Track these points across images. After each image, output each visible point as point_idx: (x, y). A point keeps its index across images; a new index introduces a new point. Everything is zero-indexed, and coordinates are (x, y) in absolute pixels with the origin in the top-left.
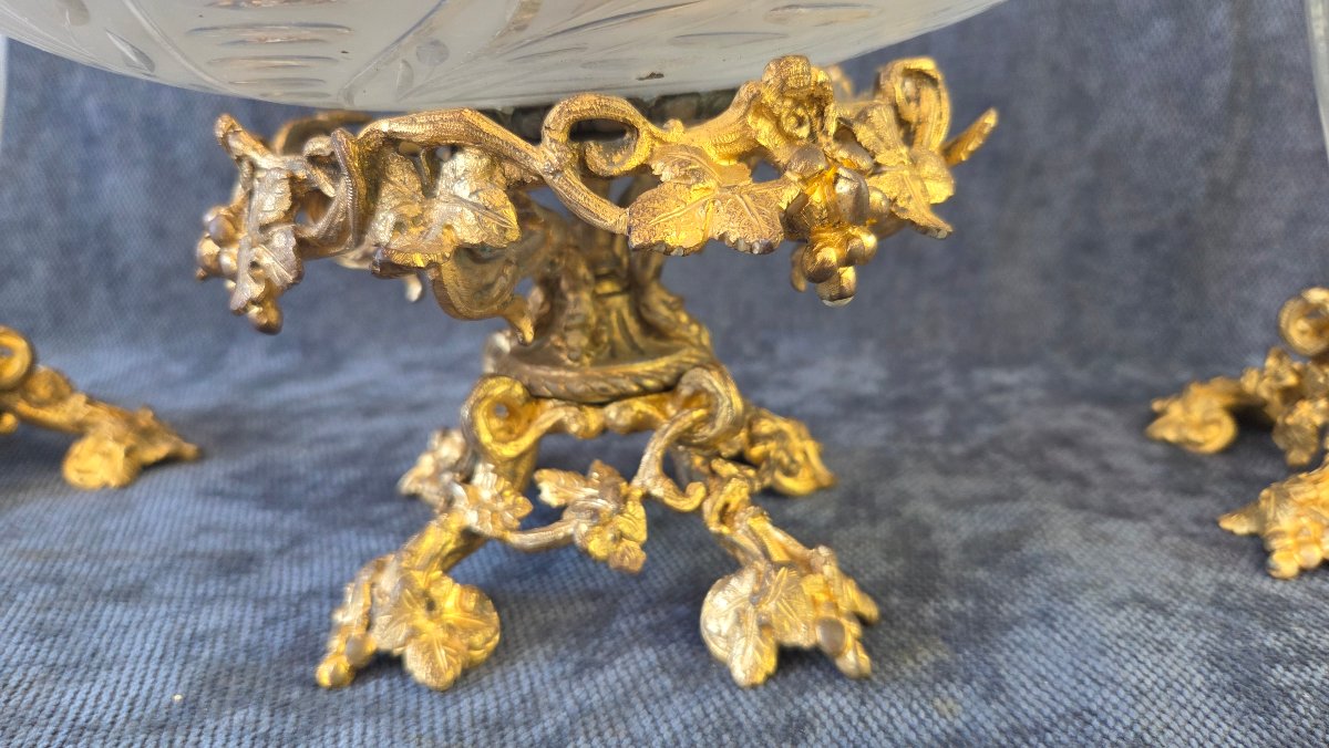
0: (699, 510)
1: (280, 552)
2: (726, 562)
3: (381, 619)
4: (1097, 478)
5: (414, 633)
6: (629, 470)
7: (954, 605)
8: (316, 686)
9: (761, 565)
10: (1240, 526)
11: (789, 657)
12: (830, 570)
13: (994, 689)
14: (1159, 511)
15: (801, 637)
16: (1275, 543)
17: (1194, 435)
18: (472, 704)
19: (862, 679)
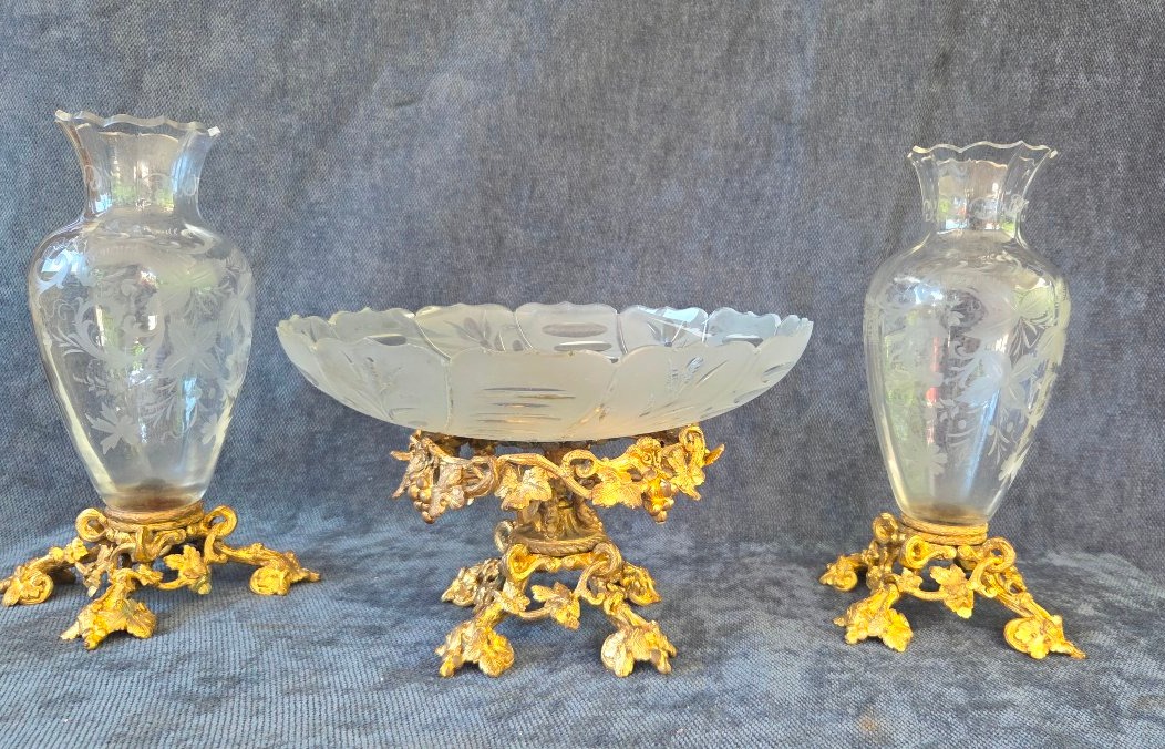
0: (602, 605)
1: (393, 626)
2: (610, 628)
3: (467, 648)
4: (786, 601)
5: (483, 653)
6: (572, 587)
7: (709, 650)
8: (440, 676)
9: (628, 627)
10: (840, 622)
11: (639, 666)
12: (656, 630)
13: (719, 678)
14: (810, 616)
15: (645, 657)
16: (849, 630)
17: (840, 582)
18: (509, 682)
19: (667, 674)
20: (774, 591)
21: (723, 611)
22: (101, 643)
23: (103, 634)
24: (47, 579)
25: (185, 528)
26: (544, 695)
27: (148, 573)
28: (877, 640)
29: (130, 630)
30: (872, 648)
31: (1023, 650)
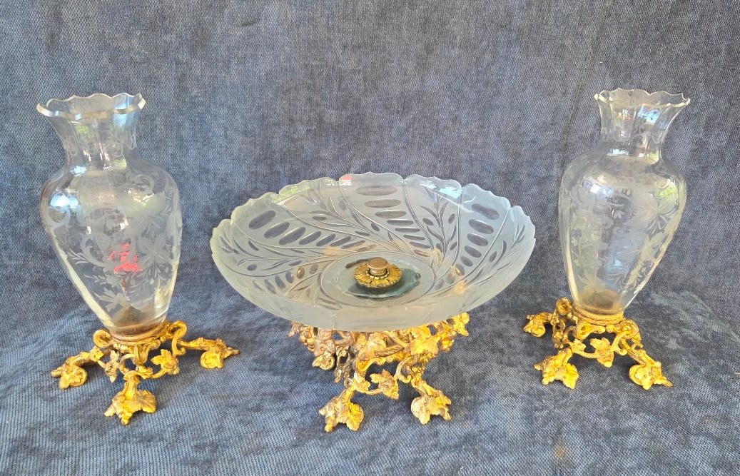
0: (410, 383)
1: (290, 392)
2: (418, 395)
3: (339, 415)
4: (506, 351)
5: (348, 418)
6: (393, 373)
7: (469, 398)
8: (326, 432)
9: (426, 396)
10: (538, 368)
11: (432, 417)
12: (441, 395)
13: (477, 421)
14: (521, 363)
15: (437, 413)
16: (544, 376)
17: (535, 332)
18: (365, 434)
19: (449, 421)
20: (499, 342)
21: (472, 363)
22: (130, 420)
23: (130, 415)
24: (82, 371)
25: (159, 339)
26: (385, 443)
27: (145, 371)
28: (560, 382)
29: (144, 410)
30: (557, 387)
31: (639, 384)
